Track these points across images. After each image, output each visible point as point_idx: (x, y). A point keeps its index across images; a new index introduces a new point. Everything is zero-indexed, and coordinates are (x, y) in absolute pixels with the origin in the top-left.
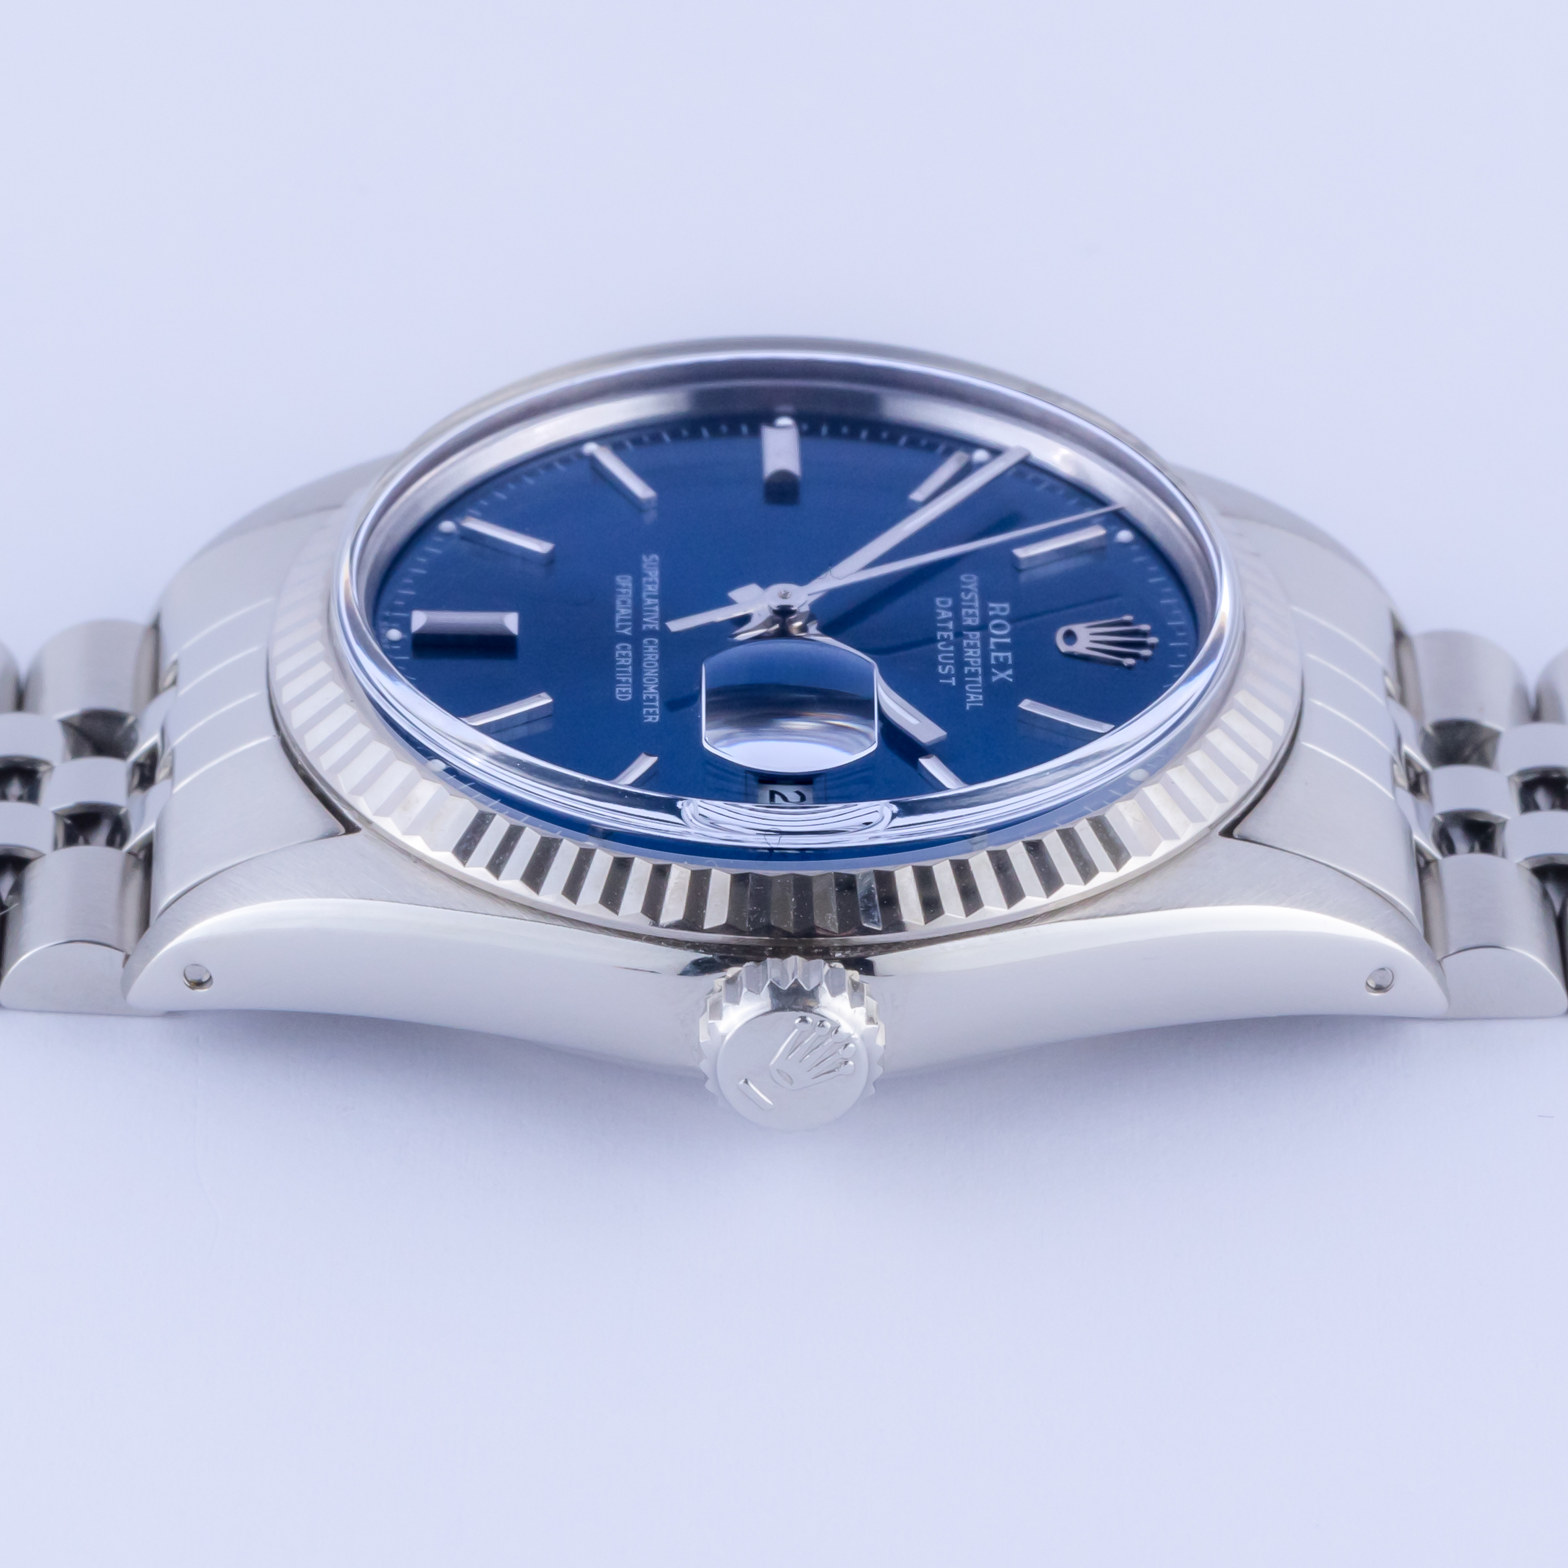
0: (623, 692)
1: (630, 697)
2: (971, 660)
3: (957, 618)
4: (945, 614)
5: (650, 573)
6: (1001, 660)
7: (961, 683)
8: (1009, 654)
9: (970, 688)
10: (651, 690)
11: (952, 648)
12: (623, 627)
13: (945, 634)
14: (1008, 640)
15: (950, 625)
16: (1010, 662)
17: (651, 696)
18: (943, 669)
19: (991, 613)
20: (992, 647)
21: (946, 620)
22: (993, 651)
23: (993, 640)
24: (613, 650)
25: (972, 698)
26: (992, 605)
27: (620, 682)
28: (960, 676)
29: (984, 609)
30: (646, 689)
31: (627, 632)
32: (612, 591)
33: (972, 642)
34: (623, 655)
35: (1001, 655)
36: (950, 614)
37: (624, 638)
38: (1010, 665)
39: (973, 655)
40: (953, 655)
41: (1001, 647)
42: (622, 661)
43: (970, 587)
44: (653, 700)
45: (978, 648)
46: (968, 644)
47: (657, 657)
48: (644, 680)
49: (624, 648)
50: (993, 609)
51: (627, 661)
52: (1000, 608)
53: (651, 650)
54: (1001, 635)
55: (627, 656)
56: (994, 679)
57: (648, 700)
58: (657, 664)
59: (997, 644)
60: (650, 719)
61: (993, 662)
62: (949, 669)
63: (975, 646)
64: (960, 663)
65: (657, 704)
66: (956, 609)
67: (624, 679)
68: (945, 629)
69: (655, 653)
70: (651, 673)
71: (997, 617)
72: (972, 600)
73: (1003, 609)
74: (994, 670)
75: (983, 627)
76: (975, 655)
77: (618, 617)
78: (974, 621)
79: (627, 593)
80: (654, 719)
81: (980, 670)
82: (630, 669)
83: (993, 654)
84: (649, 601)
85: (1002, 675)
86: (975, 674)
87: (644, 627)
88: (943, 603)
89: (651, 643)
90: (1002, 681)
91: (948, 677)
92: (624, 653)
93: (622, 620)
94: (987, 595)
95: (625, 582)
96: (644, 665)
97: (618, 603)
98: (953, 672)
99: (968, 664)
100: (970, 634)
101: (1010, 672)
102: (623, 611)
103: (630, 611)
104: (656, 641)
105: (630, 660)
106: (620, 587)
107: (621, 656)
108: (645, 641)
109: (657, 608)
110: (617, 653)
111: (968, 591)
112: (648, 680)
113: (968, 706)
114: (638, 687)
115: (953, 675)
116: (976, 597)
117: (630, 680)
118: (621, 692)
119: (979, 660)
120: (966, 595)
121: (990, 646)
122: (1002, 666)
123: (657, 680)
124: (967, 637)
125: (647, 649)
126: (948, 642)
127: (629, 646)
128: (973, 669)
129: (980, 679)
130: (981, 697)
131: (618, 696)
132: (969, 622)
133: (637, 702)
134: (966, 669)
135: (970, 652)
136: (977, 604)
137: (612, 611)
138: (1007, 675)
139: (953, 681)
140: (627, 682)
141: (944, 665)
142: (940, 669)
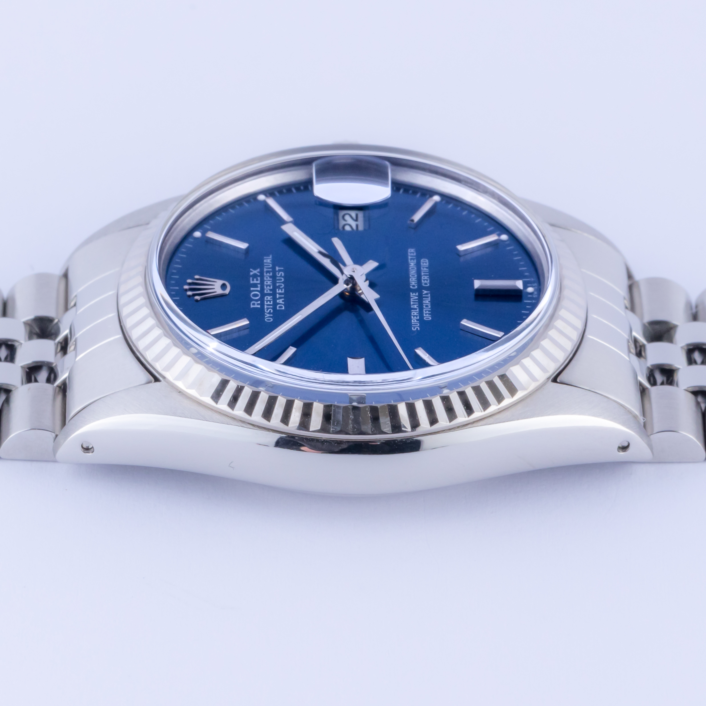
0: (425, 263)
1: (422, 260)
2: (269, 279)
3: (275, 299)
4: (280, 301)
5: (416, 321)
6: (255, 279)
7: (273, 268)
8: (252, 282)
9: (269, 265)
10: (412, 264)
11: (278, 284)
12: (427, 294)
13: (280, 291)
14: (252, 289)
15: (278, 296)
16: (251, 278)
17: (412, 261)
18: (281, 274)
19: (259, 302)
20: (259, 285)
21: (280, 298)
22: (258, 284)
23: (259, 289)
24: (430, 283)
25: (269, 261)
26: (259, 306)
27: (426, 268)
28: (274, 271)
29: (262, 304)
30: (415, 265)
31: (425, 292)
32: (433, 312)
33: (268, 288)
34: (426, 280)
35: (255, 282)
36: (278, 301)
37: (426, 289)
38: (251, 277)
39: (268, 282)
40: (277, 281)
41: (255, 285)
42: (426, 278)
43: (268, 315)
44: (411, 259)
45: (265, 285)
46: (270, 287)
47: (410, 280)
48: (416, 268)
49: (426, 284)
50: (258, 304)
51: (424, 277)
52: (255, 305)
53: (413, 283)
54: (255, 291)
55: (424, 280)
56: (258, 270)
57: (413, 259)
58: (410, 276)
59: (257, 287)
60: (412, 250)
61: (259, 278)
62: (278, 275)
63: (267, 286)
64: (274, 278)
65: (410, 257)
66: (275, 304)
67: (425, 269)
68: (280, 294)
69: (411, 281)
70: (413, 272)
71: (257, 300)
72: (268, 309)
73: (254, 304)
74: (259, 274)
75: (263, 295)
76: (267, 281)
77: (429, 299)
78: (267, 298)
79: (426, 311)
80: (411, 250)
81: (265, 274)
82: (422, 274)
83: (259, 282)
84: (415, 306)
85: (255, 272)
86: (267, 272)
87: (417, 294)
88: (281, 307)
89: (414, 286)
90: (255, 269)
91: (280, 271)
92: (426, 282)
93: (427, 297)
94: (261, 311)
95: (427, 317)
96: (416, 276)
97: (430, 307)
98: (277, 273)
99: (270, 277)
100: (269, 292)
101: (251, 274)
102: (427, 302)
103: (424, 302)
104: (411, 287)
105: (422, 278)
106: (429, 314)
107: (427, 280)
108: (416, 287)
109: (412, 303)
110: (428, 281)
111: (269, 313)
112: (414, 268)
113: (271, 257)
114: (418, 265)
115: (277, 271)
116: (266, 310)
117: (422, 269)
118: (426, 263)
119: (265, 279)
120: (270, 311)
121: (260, 286)
122: (255, 276)
123: (410, 268)
124: (270, 290)
125: (415, 283)
126: (279, 287)
127: (423, 285)
128: (268, 274)
129: (265, 270)
130: (265, 261)
131: (427, 261)
132: (269, 298)
133: (418, 258)
134: (271, 274)
135: (269, 283)
136: (266, 307)
137: (432, 302)
138: (253, 272)
139: (277, 268)
140: (423, 268)
141: (281, 276)
142: (283, 275)
